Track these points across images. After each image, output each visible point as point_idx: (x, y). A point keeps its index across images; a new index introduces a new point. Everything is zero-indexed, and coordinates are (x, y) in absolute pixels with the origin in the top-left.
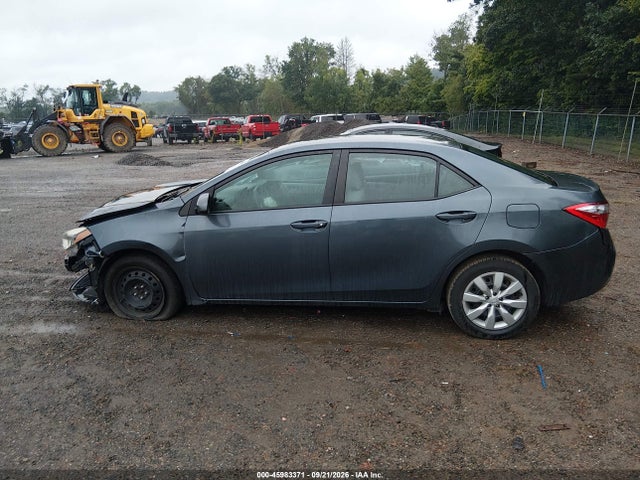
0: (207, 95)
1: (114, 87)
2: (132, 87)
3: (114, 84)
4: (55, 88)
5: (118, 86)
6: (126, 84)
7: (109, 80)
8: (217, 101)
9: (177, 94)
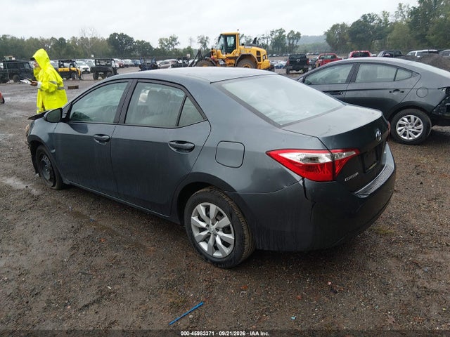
0: (347, 36)
1: (284, 34)
2: (295, 33)
3: (284, 31)
4: (247, 36)
5: (286, 34)
6: (292, 32)
7: (281, 29)
8: (354, 40)
9: (326, 37)
